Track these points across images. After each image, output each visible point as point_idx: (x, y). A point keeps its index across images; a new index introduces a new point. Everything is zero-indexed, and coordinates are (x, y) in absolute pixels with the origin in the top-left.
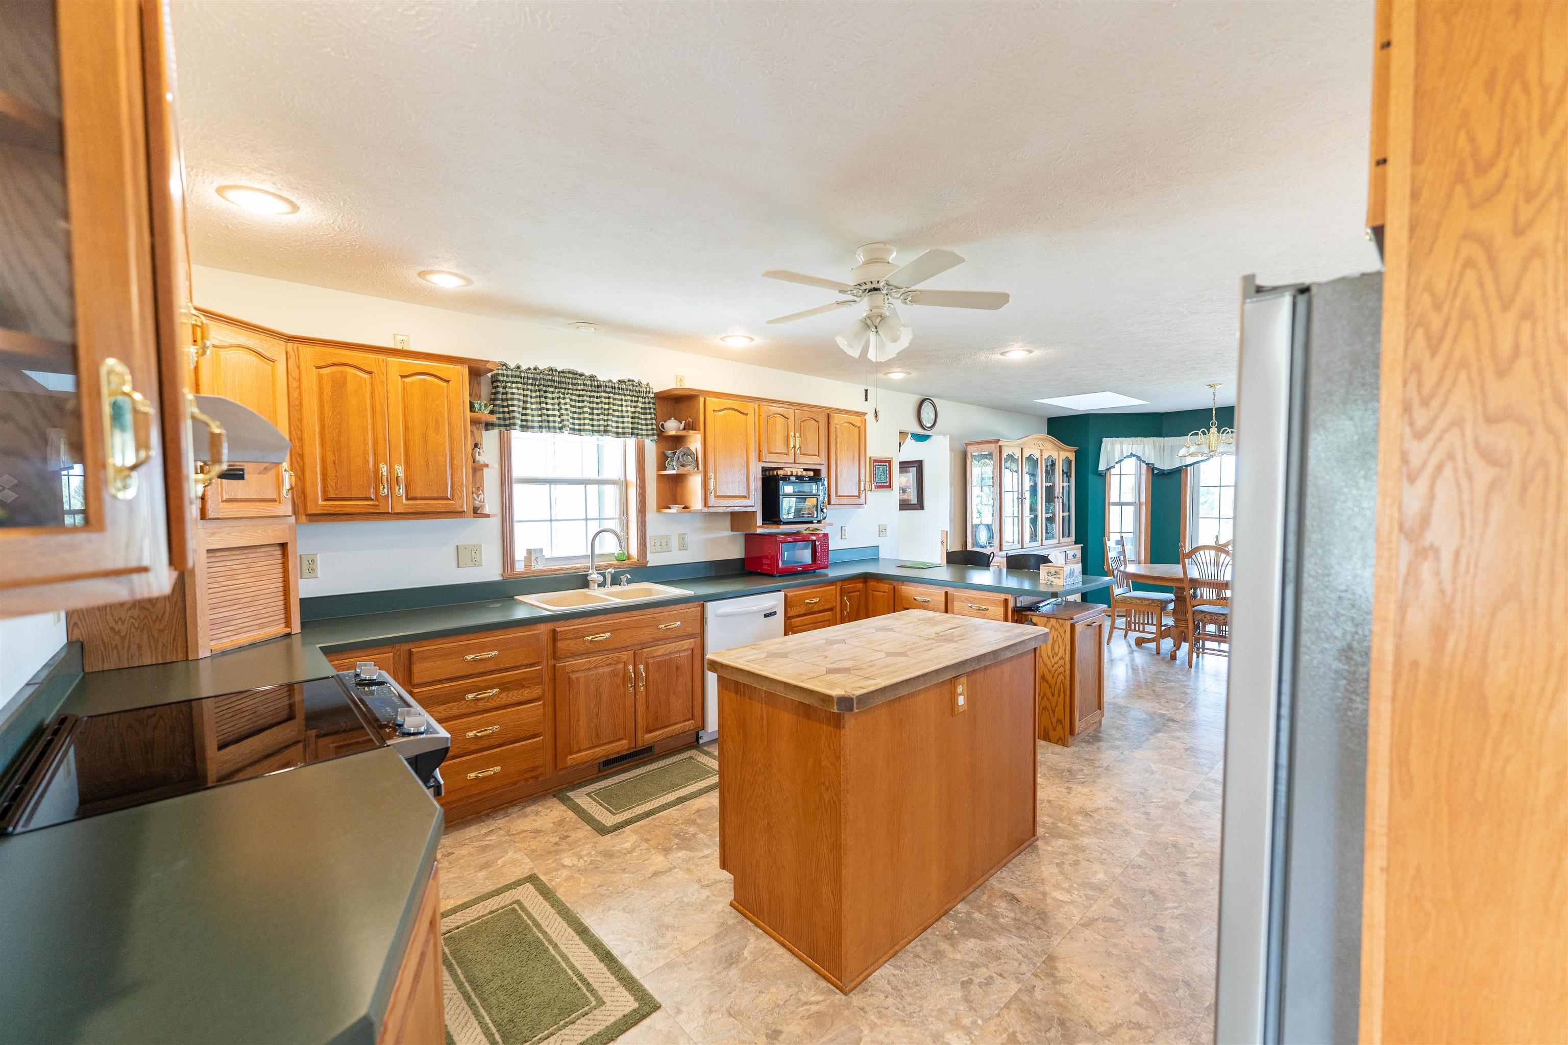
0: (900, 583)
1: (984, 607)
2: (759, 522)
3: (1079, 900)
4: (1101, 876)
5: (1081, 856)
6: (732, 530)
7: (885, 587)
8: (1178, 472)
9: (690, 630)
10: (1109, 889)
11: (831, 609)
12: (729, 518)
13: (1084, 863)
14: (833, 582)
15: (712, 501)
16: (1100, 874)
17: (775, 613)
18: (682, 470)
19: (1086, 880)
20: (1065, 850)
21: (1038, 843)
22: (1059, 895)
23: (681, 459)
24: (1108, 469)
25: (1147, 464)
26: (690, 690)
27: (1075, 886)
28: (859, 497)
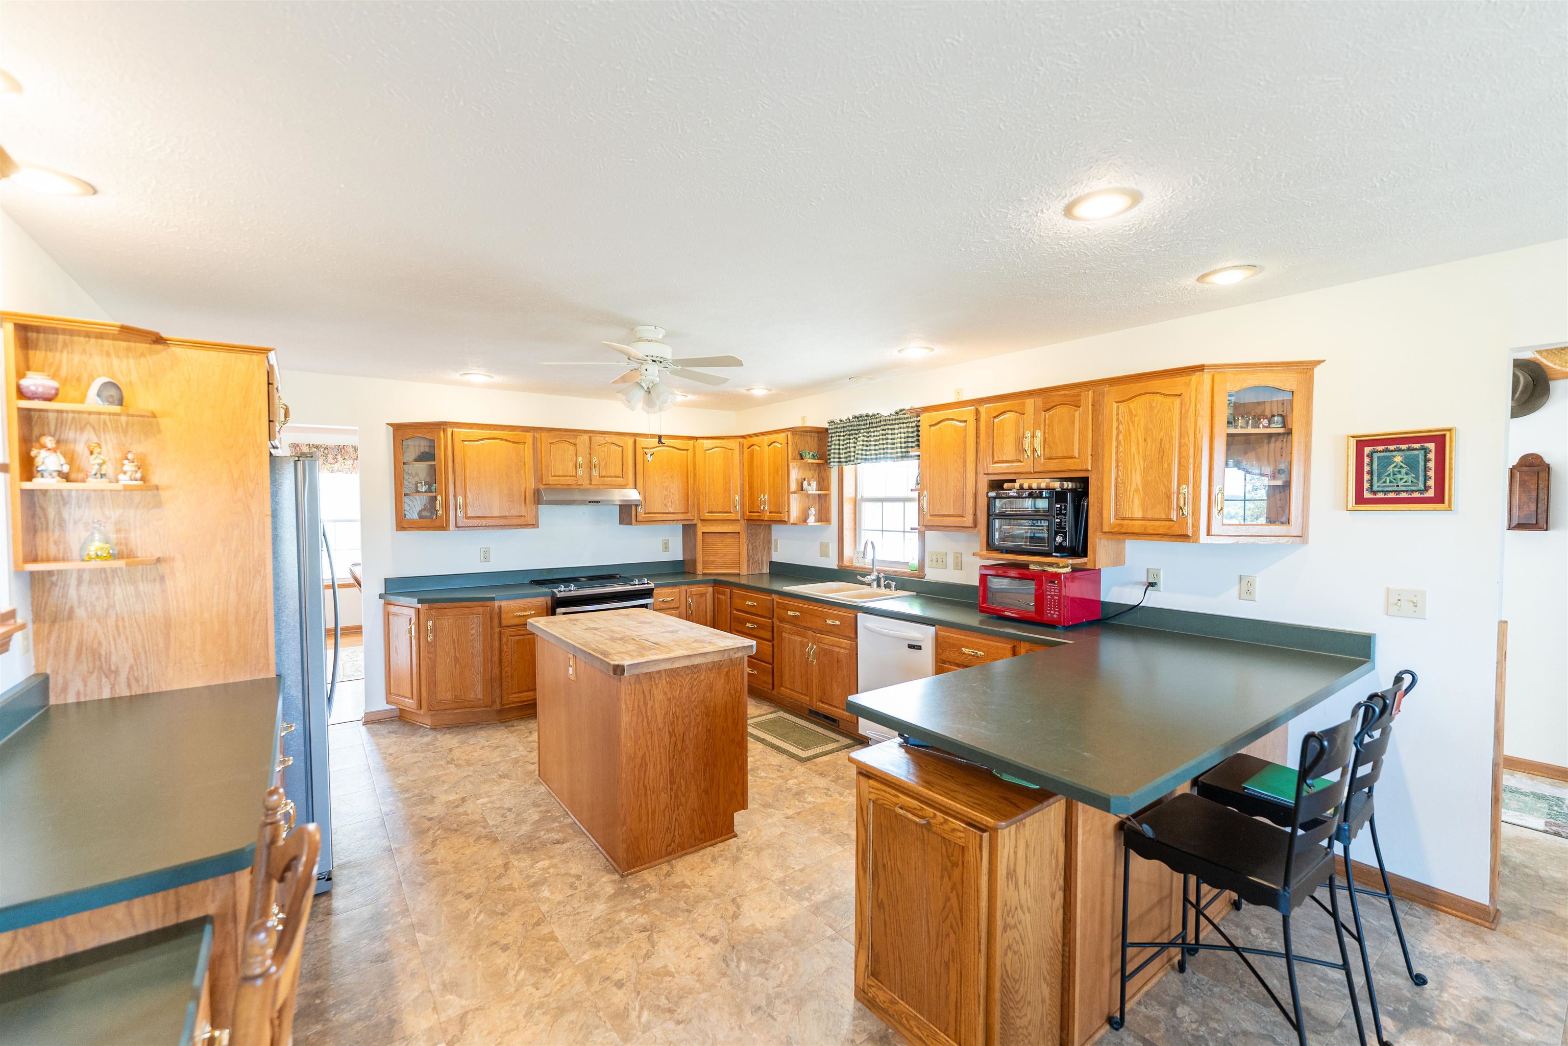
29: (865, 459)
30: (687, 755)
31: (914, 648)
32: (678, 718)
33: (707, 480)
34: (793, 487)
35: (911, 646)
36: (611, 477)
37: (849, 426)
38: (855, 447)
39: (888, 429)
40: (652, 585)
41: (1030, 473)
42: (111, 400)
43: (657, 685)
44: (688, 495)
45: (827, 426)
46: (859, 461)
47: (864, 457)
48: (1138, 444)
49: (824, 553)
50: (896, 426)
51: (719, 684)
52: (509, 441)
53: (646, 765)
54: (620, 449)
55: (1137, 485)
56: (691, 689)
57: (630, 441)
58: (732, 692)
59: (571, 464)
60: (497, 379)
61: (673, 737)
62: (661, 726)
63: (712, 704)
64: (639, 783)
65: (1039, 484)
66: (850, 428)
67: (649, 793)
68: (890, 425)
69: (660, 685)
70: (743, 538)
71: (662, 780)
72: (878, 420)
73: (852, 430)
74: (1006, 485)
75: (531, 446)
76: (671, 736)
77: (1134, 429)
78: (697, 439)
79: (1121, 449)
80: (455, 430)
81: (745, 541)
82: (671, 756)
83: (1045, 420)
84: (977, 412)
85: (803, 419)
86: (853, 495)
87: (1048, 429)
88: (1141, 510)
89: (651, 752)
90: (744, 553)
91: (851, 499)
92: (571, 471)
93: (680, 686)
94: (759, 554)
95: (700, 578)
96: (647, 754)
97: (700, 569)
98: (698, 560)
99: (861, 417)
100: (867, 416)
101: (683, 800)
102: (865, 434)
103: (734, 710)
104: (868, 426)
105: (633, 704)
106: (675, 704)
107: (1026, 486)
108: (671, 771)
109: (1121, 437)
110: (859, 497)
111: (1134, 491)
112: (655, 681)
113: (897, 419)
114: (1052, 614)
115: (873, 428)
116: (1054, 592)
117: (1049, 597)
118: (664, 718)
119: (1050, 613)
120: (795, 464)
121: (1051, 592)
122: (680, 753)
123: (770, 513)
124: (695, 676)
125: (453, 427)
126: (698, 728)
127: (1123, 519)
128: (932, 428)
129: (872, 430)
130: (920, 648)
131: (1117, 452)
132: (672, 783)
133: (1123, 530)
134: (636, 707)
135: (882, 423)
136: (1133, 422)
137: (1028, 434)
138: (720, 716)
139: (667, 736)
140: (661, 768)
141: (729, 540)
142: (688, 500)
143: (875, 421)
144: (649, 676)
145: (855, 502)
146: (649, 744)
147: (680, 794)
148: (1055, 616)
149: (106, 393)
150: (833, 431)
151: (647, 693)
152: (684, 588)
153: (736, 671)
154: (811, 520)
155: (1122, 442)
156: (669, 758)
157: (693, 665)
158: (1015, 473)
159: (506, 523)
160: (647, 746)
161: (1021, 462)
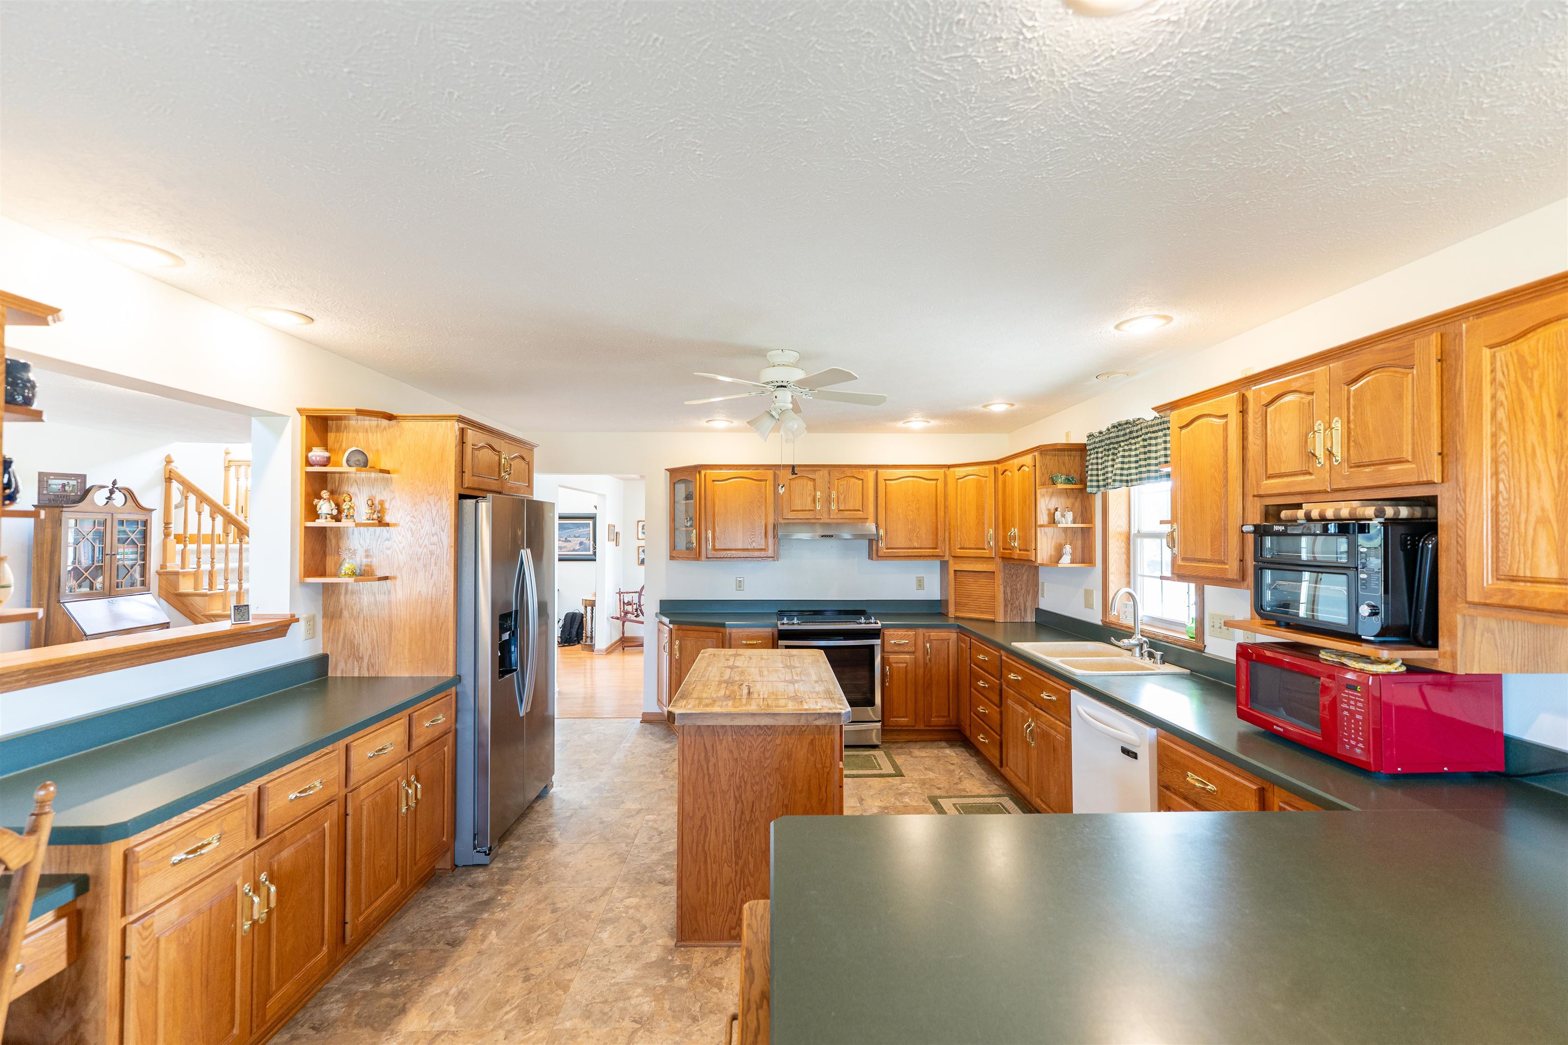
3: (618, 905)
4: (605, 935)
5: (628, 950)
10: (595, 925)
13: (623, 942)
16: (606, 936)
19: (616, 924)
20: (645, 948)
21: (673, 943)
22: (633, 901)
27: (624, 915)
29: (1127, 481)
30: (757, 829)
31: (1128, 754)
32: (745, 783)
33: (958, 511)
34: (1043, 518)
35: (1125, 751)
36: (850, 510)
37: (1108, 439)
38: (1113, 466)
39: (1151, 438)
40: (879, 625)
41: (1326, 492)
42: (358, 463)
43: (721, 741)
44: (937, 528)
45: (1084, 440)
46: (1117, 484)
47: (1125, 478)
48: (1543, 424)
49: (1089, 605)
50: (1160, 434)
51: (802, 752)
52: (753, 479)
53: (707, 828)
54: (860, 482)
55: (1543, 510)
56: (764, 753)
57: (871, 473)
58: (819, 766)
59: (810, 499)
60: (736, 423)
61: (739, 805)
62: (725, 788)
63: (791, 775)
64: (697, 846)
65: (1337, 511)
66: (1108, 442)
67: (709, 861)
68: (1154, 432)
69: (724, 742)
70: (999, 578)
71: (725, 849)
72: (1139, 427)
73: (1111, 443)
74: (1284, 514)
75: (772, 483)
76: (737, 803)
77: (1533, 396)
78: (949, 467)
79: (1503, 438)
80: (708, 471)
81: (1001, 582)
82: (737, 825)
83: (1348, 399)
84: (1243, 400)
85: (1067, 435)
86: (1125, 528)
87: (1354, 414)
88: (1553, 561)
89: (713, 816)
90: (1000, 597)
91: (1120, 534)
92: (809, 506)
93: (750, 747)
94: (1021, 599)
95: (952, 621)
96: (708, 816)
97: (952, 612)
98: (950, 601)
99: (1120, 425)
100: (1126, 423)
101: (751, 880)
102: (1126, 448)
103: (820, 788)
104: (1127, 437)
105: (693, 757)
106: (743, 767)
107: (1315, 514)
108: (737, 842)
109: (1501, 414)
110: (1134, 531)
111: (1537, 522)
112: (719, 736)
113: (1161, 424)
114: (1352, 747)
115: (1134, 438)
116: (1355, 706)
117: (1346, 713)
118: (729, 780)
119: (1349, 744)
120: (1044, 490)
121: (1349, 704)
122: (748, 824)
123: (1020, 550)
124: (769, 739)
125: (706, 469)
126: (771, 800)
127: (1514, 579)
128: (1184, 431)
129: (1133, 441)
130: (1134, 756)
131: (1494, 446)
132: (738, 857)
133: (1511, 602)
134: (696, 762)
135: (1144, 431)
136: (1529, 382)
137: (1319, 425)
138: (801, 792)
139: (732, 802)
140: (724, 836)
141: (983, 581)
142: (937, 534)
143: (1135, 428)
144: (713, 729)
145: (1128, 539)
146: (711, 806)
147: (747, 871)
148: (1358, 751)
149: (353, 459)
150: (1091, 447)
151: (709, 748)
152: (921, 631)
153: (824, 741)
154: (1066, 560)
155: (1505, 425)
156: (735, 827)
157: (767, 726)
158: (1301, 493)
159: (748, 556)
160: (708, 808)
161: (1310, 474)
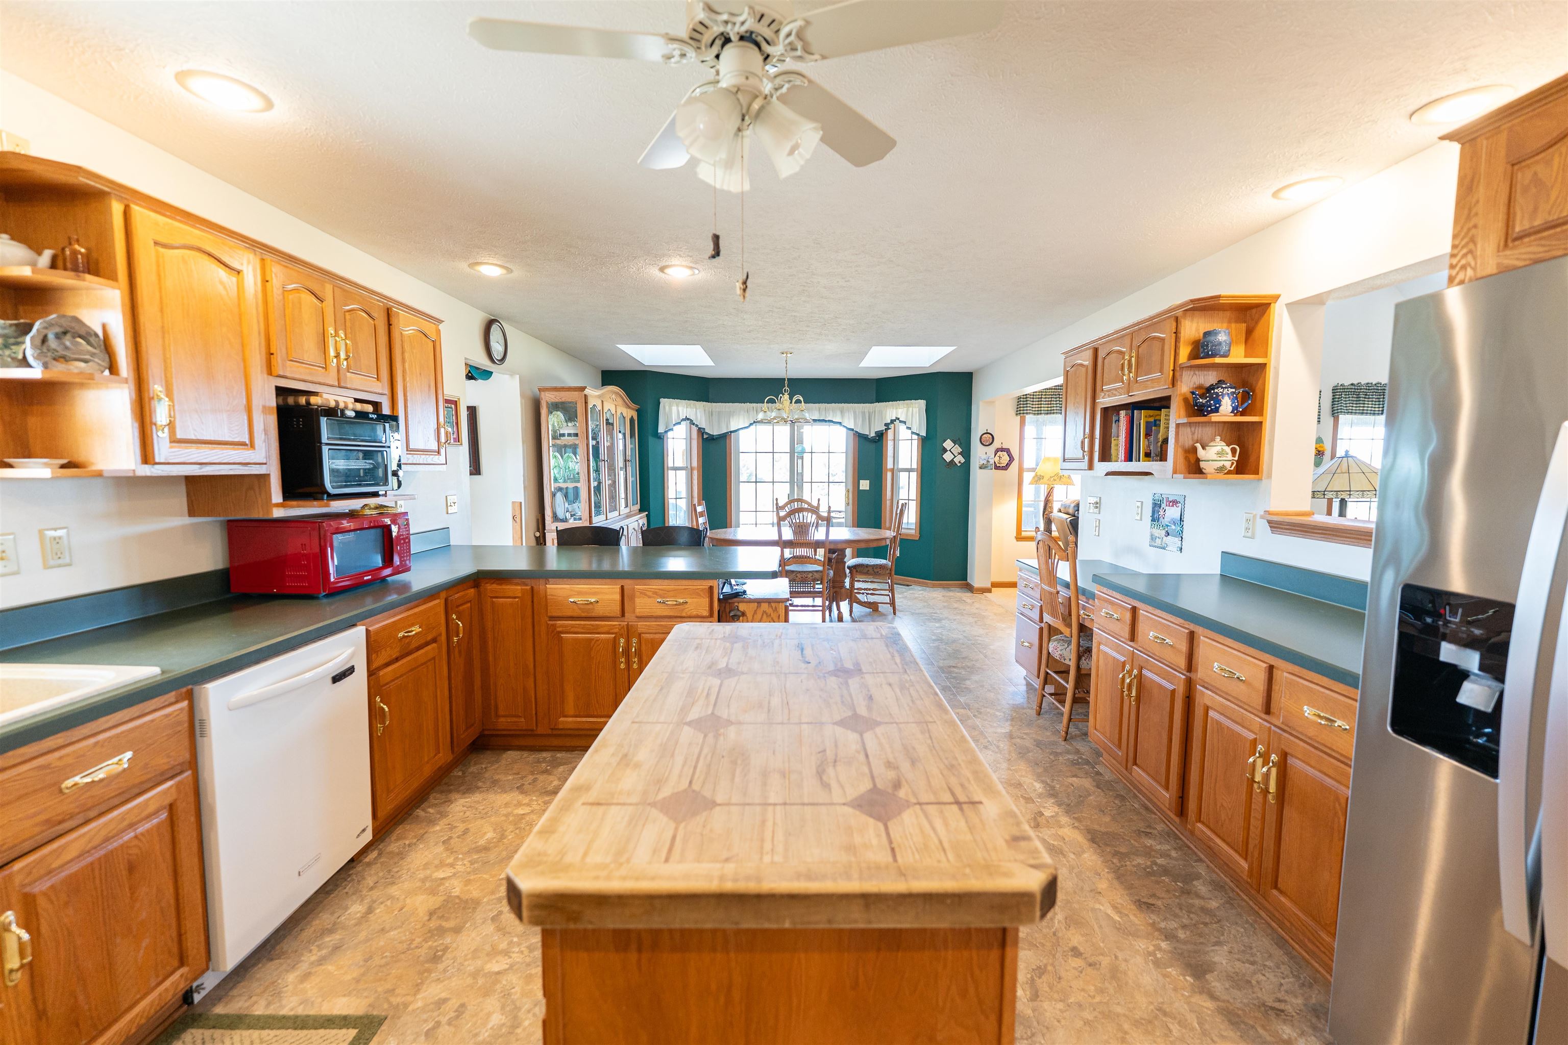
0: (542, 581)
1: (681, 601)
2: (277, 496)
6: (192, 513)
7: (516, 589)
8: (724, 438)
9: (162, 762)
11: (434, 640)
12: (183, 489)
14: (430, 594)
15: (162, 448)
17: (351, 670)
18: (58, 371)
23: (52, 342)
24: (666, 432)
25: (700, 428)
26: (172, 901)
28: (439, 452)
